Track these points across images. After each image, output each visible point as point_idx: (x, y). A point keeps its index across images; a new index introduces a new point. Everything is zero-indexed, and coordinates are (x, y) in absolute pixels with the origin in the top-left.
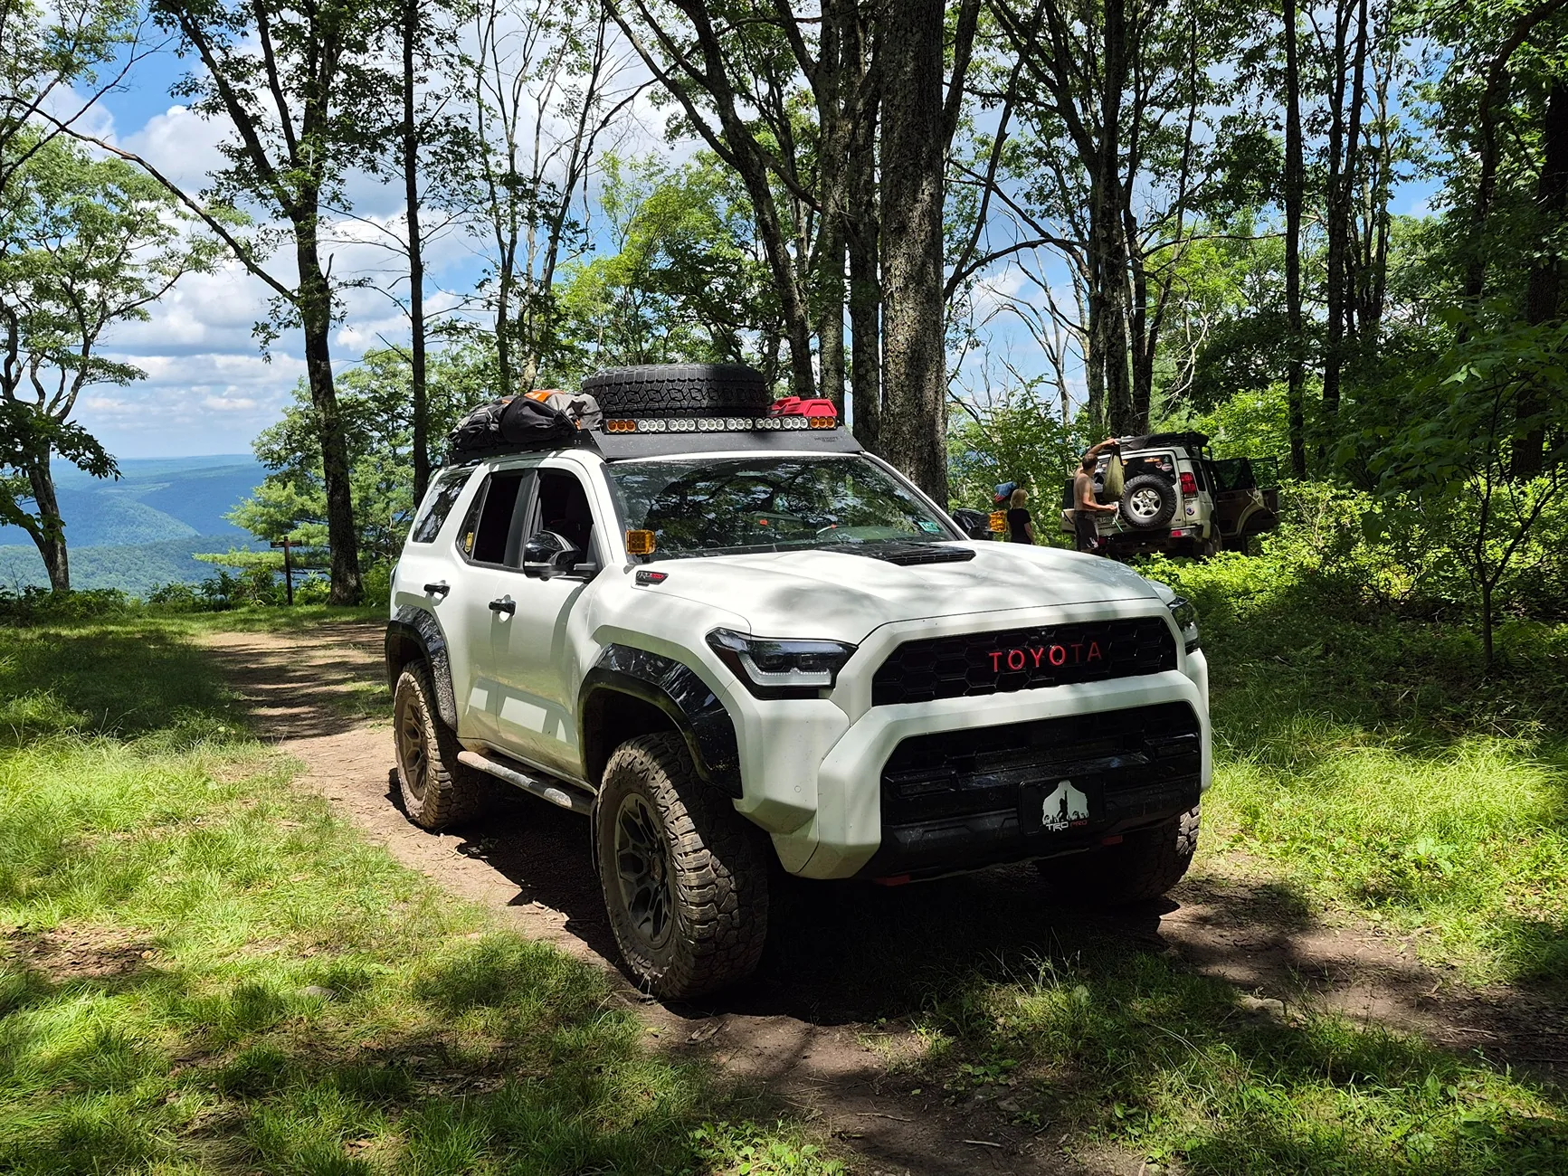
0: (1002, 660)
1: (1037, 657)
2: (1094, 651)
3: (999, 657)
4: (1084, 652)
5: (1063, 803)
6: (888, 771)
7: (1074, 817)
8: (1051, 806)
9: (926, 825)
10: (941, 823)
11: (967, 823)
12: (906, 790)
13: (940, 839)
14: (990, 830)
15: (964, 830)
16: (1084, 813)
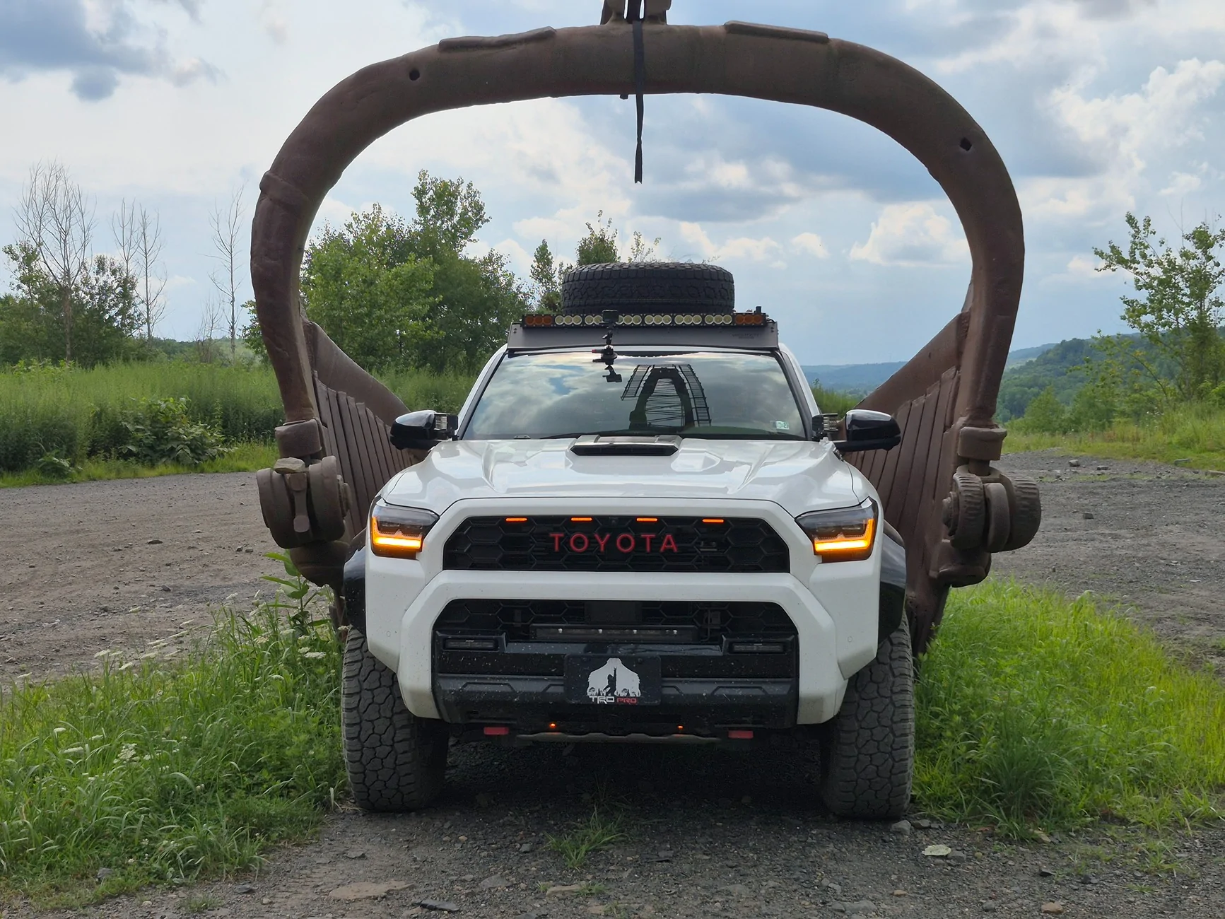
0: (564, 541)
1: (603, 543)
3: (560, 538)
4: (658, 542)
5: (613, 680)
7: (623, 694)
8: (596, 680)
9: (468, 678)
10: (486, 679)
11: (511, 683)
12: (452, 644)
13: (480, 693)
14: (531, 693)
15: (509, 690)
16: (635, 690)
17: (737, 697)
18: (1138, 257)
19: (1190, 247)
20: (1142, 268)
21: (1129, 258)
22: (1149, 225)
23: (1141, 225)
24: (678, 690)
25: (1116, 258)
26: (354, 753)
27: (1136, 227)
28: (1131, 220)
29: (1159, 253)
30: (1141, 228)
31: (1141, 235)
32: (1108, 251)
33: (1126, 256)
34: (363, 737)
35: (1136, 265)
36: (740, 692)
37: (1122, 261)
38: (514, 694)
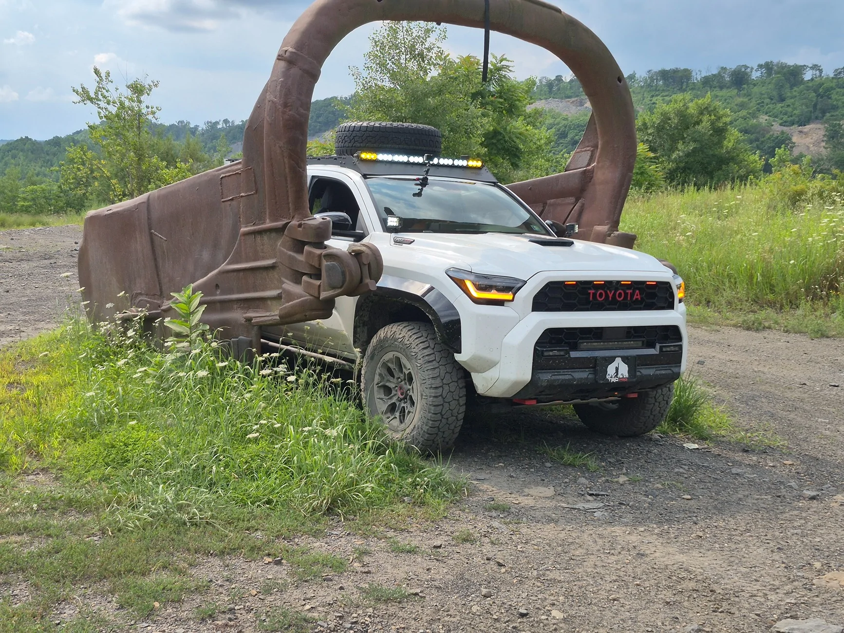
0: (594, 295)
1: (611, 296)
2: (637, 295)
3: (593, 293)
4: (632, 295)
5: (617, 369)
6: (538, 343)
7: (621, 377)
8: (611, 370)
9: (553, 372)
10: (560, 372)
11: (572, 374)
12: (546, 354)
13: (558, 380)
14: (582, 378)
15: (570, 377)
16: (626, 375)
17: (663, 374)
18: (100, 97)
19: (129, 93)
20: (103, 104)
21: (94, 97)
22: (109, 76)
23: (103, 75)
24: (641, 373)
25: (86, 96)
26: (435, 423)
27: (101, 77)
28: (97, 72)
29: (113, 95)
30: (104, 78)
31: (104, 83)
32: (80, 90)
33: (92, 95)
34: (443, 413)
35: (99, 102)
36: (663, 372)
37: (91, 99)
38: (574, 379)
